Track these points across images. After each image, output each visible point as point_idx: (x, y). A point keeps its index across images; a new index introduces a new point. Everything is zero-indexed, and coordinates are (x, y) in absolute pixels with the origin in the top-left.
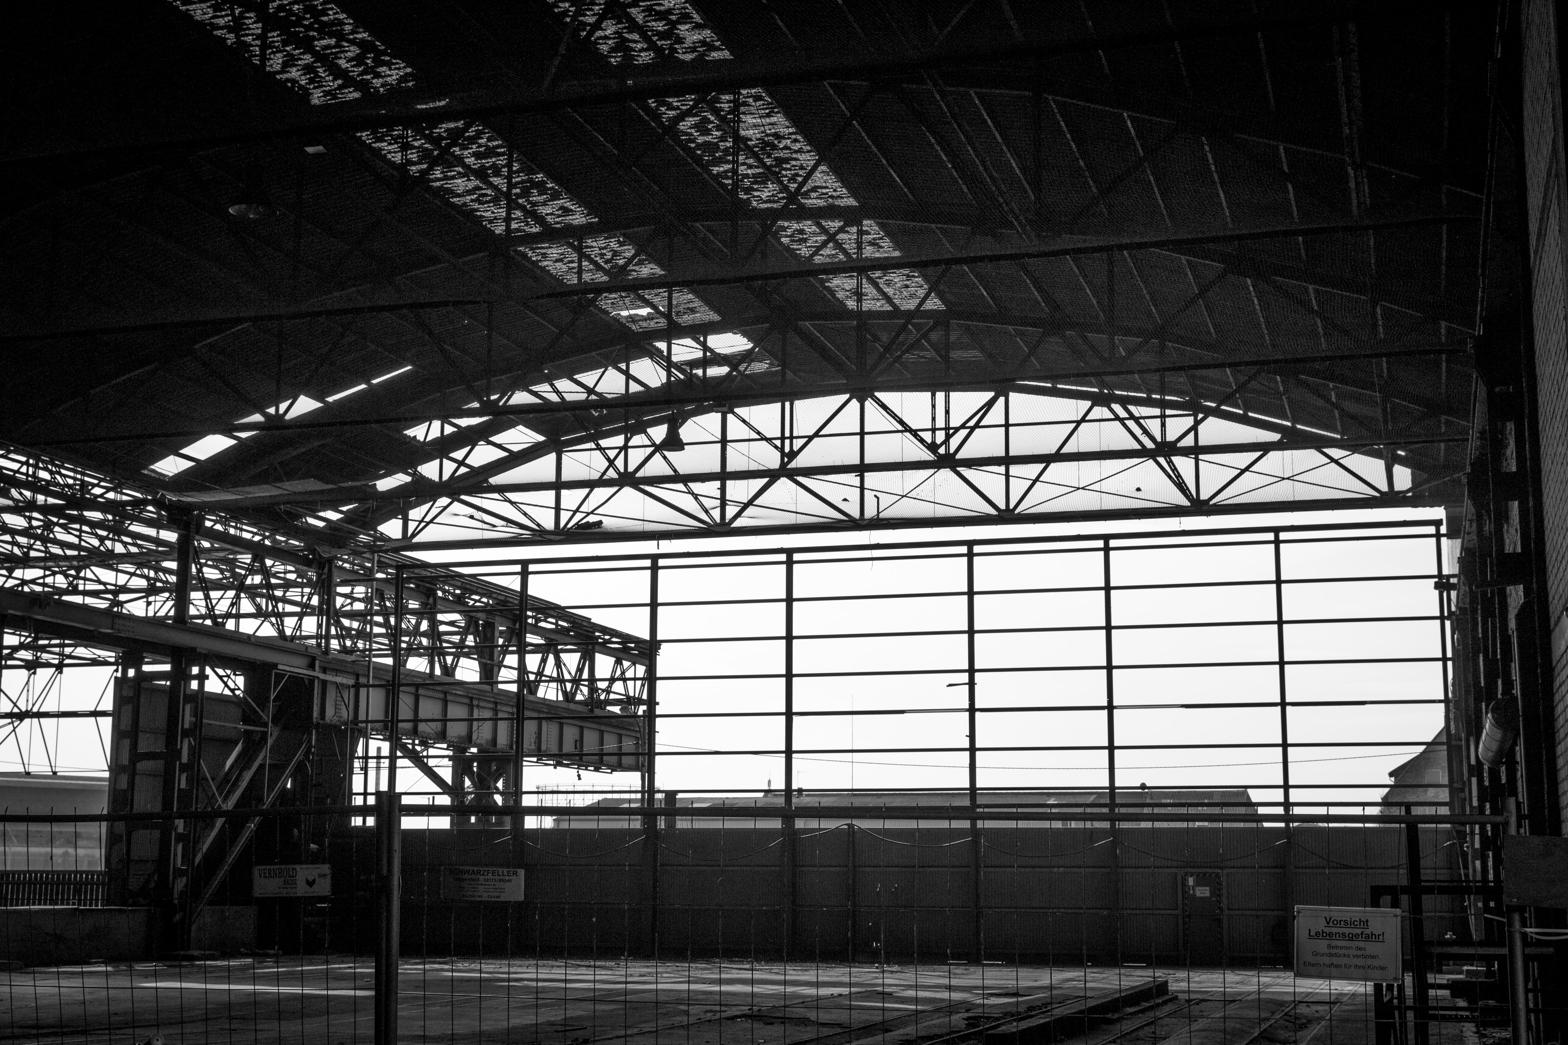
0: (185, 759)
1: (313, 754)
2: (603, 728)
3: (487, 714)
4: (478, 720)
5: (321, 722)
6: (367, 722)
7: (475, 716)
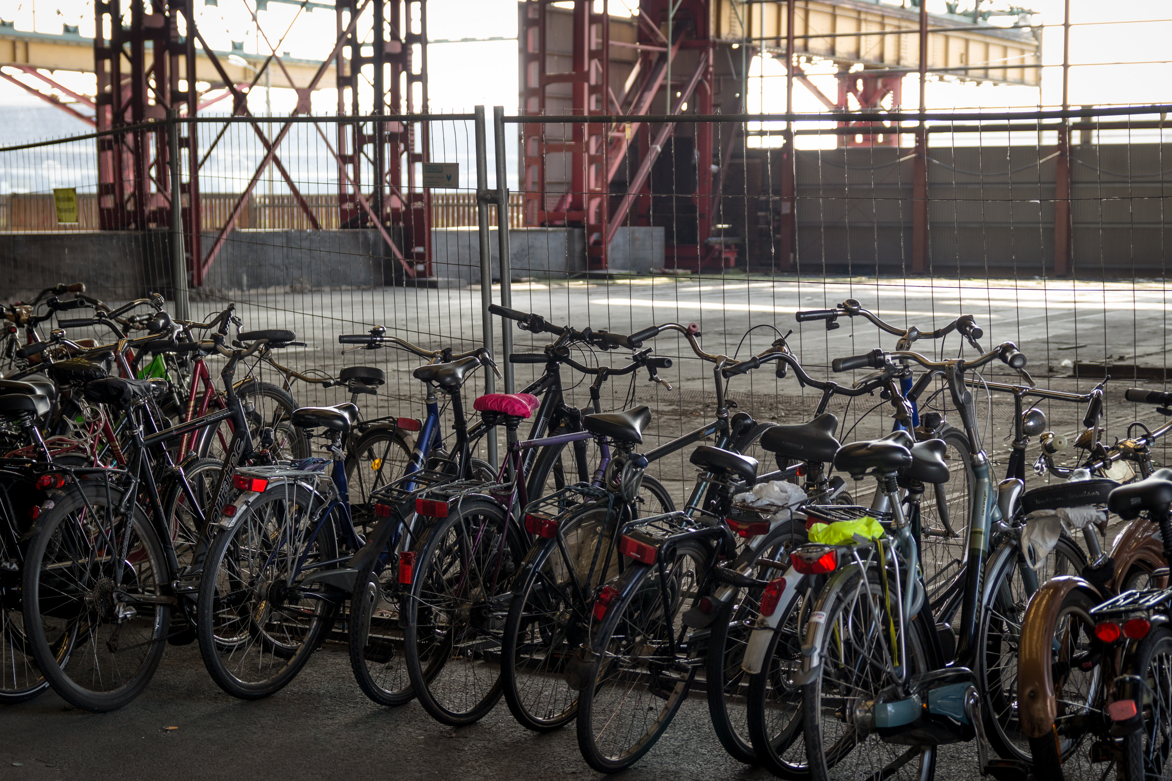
0: (593, 82)
1: (711, 74)
2: (988, 40)
3: (876, 28)
4: (866, 34)
5: (718, 40)
6: (761, 39)
7: (863, 31)
